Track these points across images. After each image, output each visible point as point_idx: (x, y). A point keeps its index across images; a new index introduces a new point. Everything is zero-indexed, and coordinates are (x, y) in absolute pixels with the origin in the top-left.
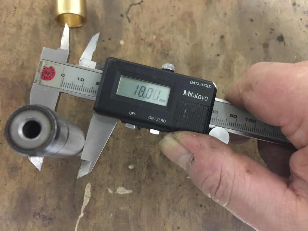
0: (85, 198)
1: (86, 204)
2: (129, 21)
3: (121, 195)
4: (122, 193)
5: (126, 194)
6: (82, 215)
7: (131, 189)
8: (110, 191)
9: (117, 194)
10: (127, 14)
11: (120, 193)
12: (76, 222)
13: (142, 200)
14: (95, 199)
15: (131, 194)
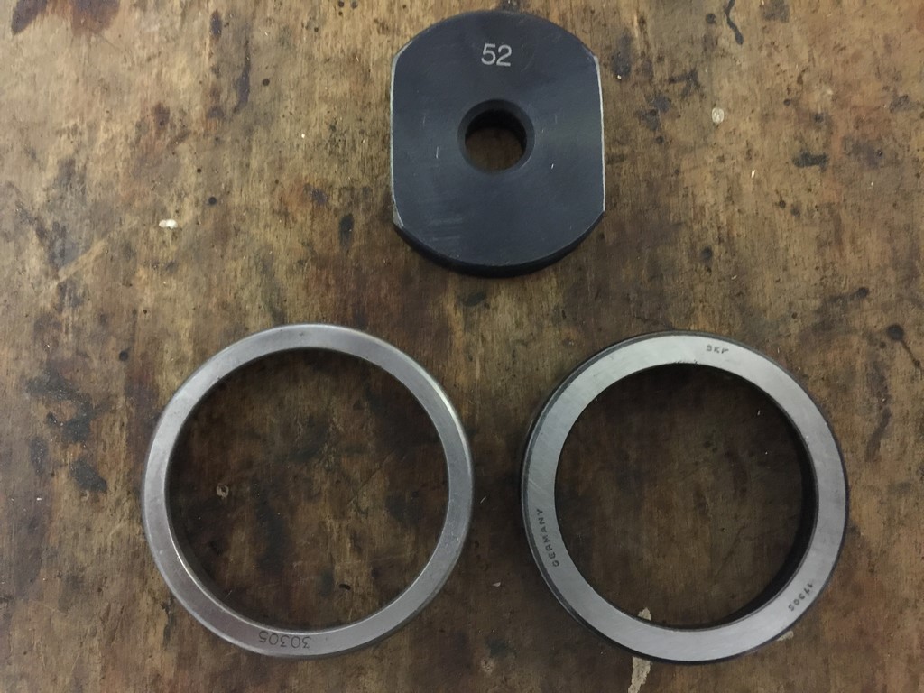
0: (636, 661)
1: (642, 682)
2: (739, 39)
10: (727, 12)
13: (826, 661)
15: (788, 644)
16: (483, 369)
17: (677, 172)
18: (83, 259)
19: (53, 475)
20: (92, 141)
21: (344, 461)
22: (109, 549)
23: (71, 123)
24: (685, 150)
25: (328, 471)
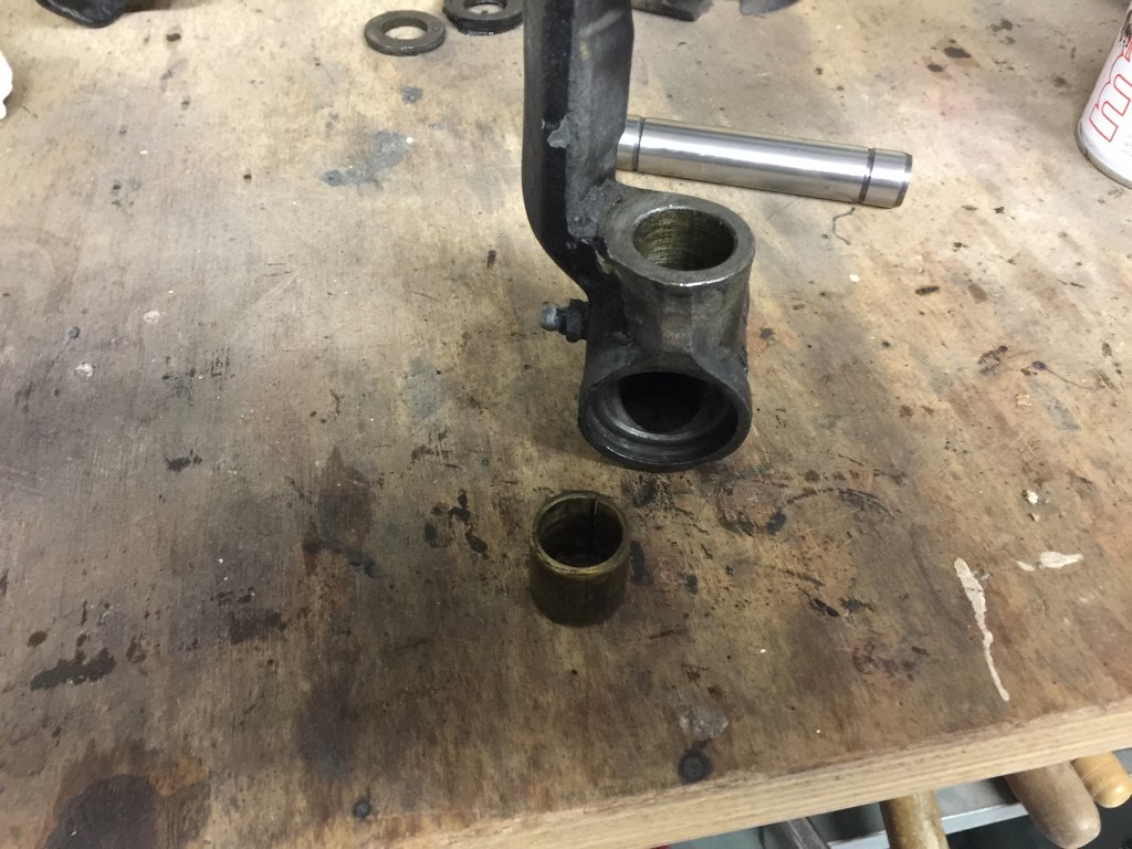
0: (970, 595)
1: (984, 610)
2: (848, 243)
3: (1057, 569)
4: (1060, 565)
5: (1072, 565)
6: (989, 637)
7: (1075, 553)
8: (1027, 567)
9: (1048, 569)
10: (834, 232)
11: (1053, 566)
12: (984, 658)
14: (998, 593)
15: (1083, 564)
16: (758, 429)
17: (843, 307)
18: (439, 411)
19: (446, 546)
20: (432, 348)
21: (676, 500)
22: (505, 589)
23: (415, 341)
24: (841, 297)
25: (666, 509)
